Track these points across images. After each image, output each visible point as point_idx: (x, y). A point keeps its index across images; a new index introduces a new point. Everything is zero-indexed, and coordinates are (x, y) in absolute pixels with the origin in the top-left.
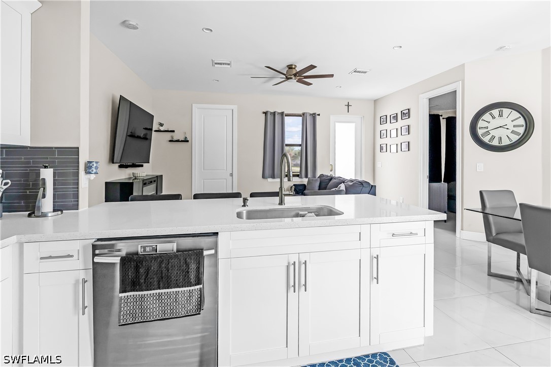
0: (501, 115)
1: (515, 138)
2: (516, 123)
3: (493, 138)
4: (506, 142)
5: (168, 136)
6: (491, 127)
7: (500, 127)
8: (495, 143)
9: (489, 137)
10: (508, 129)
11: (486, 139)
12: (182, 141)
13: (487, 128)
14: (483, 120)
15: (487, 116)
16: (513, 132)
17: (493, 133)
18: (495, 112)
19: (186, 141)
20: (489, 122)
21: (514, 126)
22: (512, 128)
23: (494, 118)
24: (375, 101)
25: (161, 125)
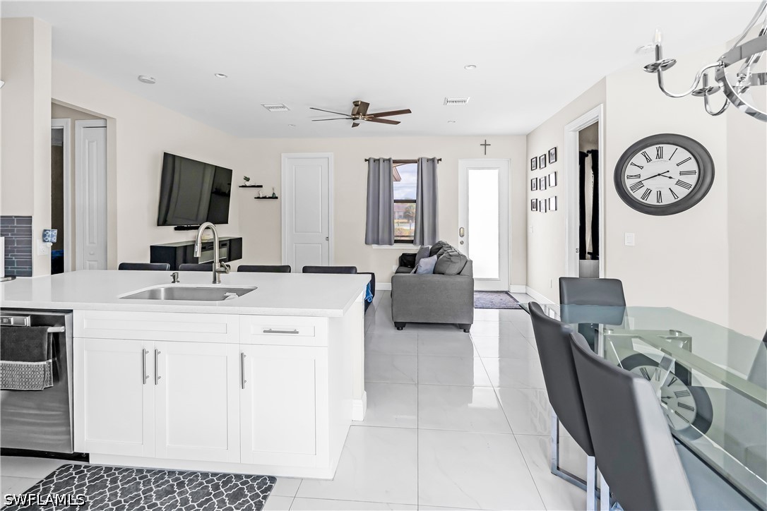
0: (659, 156)
1: (682, 193)
2: (684, 168)
3: (648, 192)
4: (668, 199)
5: (255, 192)
6: (645, 174)
7: (659, 175)
8: (652, 200)
9: (642, 191)
10: (670, 178)
11: (638, 195)
12: (270, 198)
13: (639, 176)
14: (632, 164)
15: (638, 158)
16: (679, 183)
17: (648, 184)
18: (651, 151)
19: (274, 197)
20: (642, 168)
21: (681, 173)
22: (677, 177)
23: (649, 160)
24: (528, 136)
25: (247, 179)
